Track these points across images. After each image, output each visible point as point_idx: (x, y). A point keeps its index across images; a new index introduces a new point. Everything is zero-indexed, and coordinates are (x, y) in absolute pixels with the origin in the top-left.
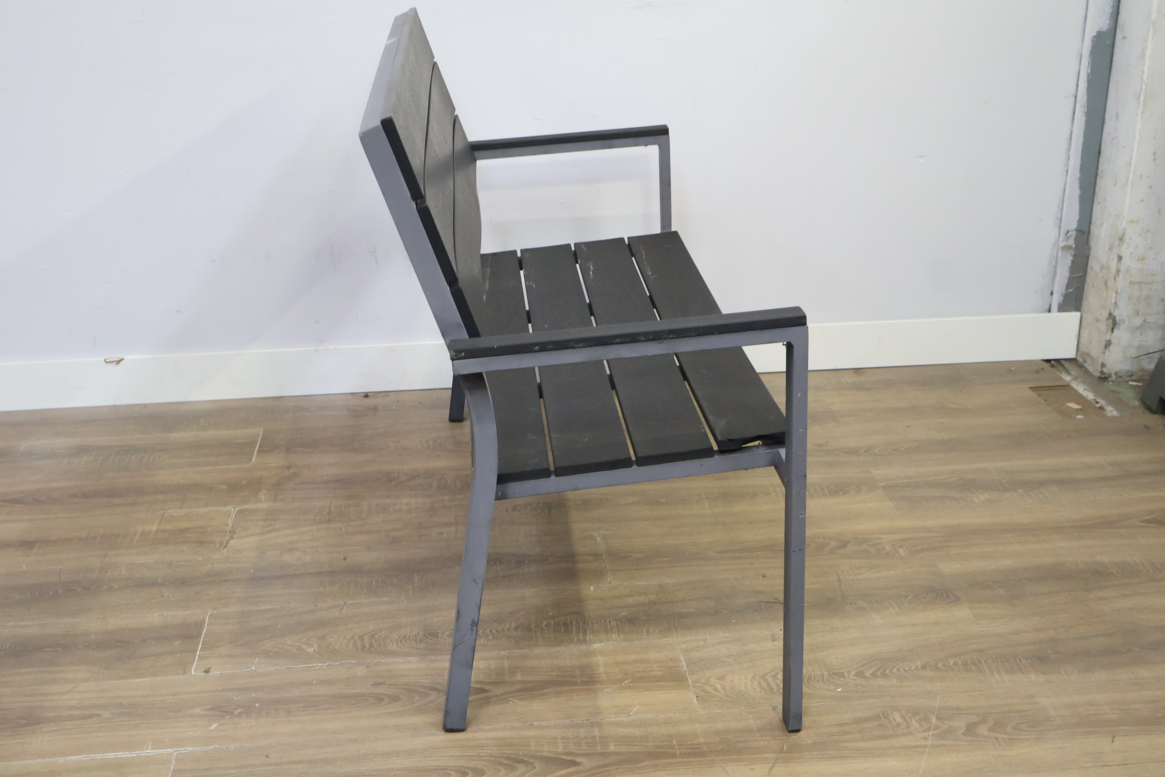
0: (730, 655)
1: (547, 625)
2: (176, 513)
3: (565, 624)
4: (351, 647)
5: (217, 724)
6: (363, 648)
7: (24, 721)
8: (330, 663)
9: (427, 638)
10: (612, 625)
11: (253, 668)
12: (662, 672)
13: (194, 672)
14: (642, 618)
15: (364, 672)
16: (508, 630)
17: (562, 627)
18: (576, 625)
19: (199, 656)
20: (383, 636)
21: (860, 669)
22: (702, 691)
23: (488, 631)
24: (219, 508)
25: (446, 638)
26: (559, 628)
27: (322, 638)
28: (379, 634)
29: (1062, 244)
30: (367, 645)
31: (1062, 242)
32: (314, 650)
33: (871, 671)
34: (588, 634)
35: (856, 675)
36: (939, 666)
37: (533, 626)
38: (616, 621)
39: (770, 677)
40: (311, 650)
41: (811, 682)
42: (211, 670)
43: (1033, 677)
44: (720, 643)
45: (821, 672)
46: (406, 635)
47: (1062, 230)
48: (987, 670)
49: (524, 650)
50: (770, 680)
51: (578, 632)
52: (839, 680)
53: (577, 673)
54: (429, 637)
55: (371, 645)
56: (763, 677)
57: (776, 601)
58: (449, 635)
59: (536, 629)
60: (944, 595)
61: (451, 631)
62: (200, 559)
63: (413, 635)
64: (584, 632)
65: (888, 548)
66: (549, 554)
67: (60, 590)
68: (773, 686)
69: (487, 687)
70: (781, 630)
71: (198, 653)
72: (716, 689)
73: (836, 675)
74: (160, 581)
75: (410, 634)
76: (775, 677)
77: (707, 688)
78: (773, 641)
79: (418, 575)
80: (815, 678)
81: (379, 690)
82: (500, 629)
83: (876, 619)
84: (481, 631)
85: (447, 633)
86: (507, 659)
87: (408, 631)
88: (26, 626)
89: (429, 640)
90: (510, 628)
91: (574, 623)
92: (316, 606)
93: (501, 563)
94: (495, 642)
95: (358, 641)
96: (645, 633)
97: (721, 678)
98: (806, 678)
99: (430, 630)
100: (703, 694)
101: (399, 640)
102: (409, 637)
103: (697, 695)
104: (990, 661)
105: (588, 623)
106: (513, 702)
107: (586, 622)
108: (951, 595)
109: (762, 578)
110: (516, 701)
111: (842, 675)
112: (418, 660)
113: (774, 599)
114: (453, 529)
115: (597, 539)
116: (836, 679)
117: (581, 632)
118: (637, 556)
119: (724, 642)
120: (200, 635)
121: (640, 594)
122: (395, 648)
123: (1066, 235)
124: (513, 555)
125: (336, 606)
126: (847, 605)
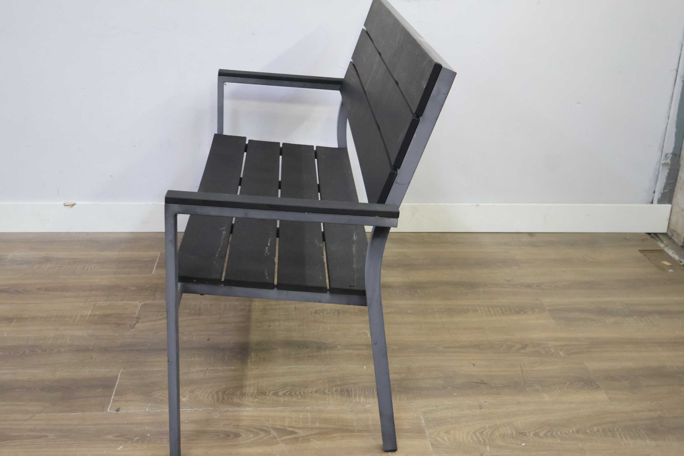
0: (453, 417)
1: (336, 391)
2: (103, 304)
3: (347, 391)
4: (210, 399)
5: (122, 447)
6: (218, 399)
8: (197, 409)
11: (147, 410)
13: (110, 410)
14: (397, 389)
15: (219, 416)
16: (311, 393)
17: (346, 392)
18: (354, 392)
19: (113, 399)
20: (231, 392)
21: (537, 431)
22: (434, 440)
23: (298, 393)
24: (130, 302)
25: (271, 396)
26: (343, 393)
27: (192, 392)
28: (228, 391)
29: (663, 162)
31: (663, 160)
32: (186, 400)
33: (544, 433)
34: (362, 398)
35: (534, 434)
36: (587, 431)
37: (326, 391)
39: (479, 433)
40: (184, 399)
41: (505, 438)
42: (120, 409)
43: (648, 442)
44: (446, 408)
45: (512, 431)
46: (246, 393)
47: (663, 153)
48: (618, 435)
49: (321, 407)
50: (479, 435)
51: (355, 396)
52: (523, 438)
53: (355, 423)
54: (260, 394)
55: (223, 399)
56: (474, 433)
57: (482, 382)
58: (273, 394)
59: (329, 393)
60: (589, 384)
61: (275, 392)
62: (117, 335)
63: (250, 393)
64: (360, 397)
65: (553, 350)
66: (338, 343)
67: (27, 351)
68: (481, 439)
69: (297, 431)
70: (485, 402)
71: (112, 397)
72: (444, 440)
73: (521, 434)
74: (91, 348)
75: (248, 392)
76: (482, 433)
77: (438, 439)
78: (480, 409)
79: (254, 353)
80: (508, 435)
81: (227, 429)
82: (306, 392)
83: (546, 397)
84: (293, 392)
85: (271, 393)
86: (310, 412)
87: (247, 390)
88: (4, 373)
89: (260, 397)
90: (312, 391)
91: (353, 390)
92: (189, 370)
93: (307, 348)
94: (302, 401)
95: (215, 395)
96: (398, 399)
97: (447, 432)
98: (502, 435)
99: (262, 390)
100: (436, 442)
101: (241, 395)
102: (248, 393)
103: (432, 443)
104: (620, 430)
105: (362, 391)
106: (314, 441)
107: (361, 390)
108: (593, 384)
109: (472, 366)
110: (315, 441)
111: (524, 434)
112: (253, 410)
113: (481, 380)
114: (277, 323)
115: (368, 335)
116: (521, 437)
117: (357, 396)
118: (394, 347)
119: (449, 408)
120: (115, 386)
121: (395, 373)
122: (238, 401)
123: (666, 156)
124: (315, 342)
125: (202, 371)
126: (527, 387)
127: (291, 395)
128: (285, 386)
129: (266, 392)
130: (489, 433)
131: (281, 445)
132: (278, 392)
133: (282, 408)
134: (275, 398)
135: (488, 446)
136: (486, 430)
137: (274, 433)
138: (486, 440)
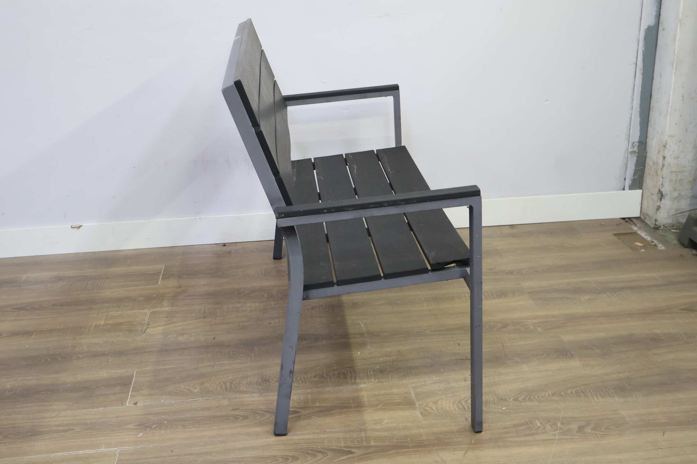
0: (440, 390)
1: (333, 375)
2: (114, 314)
3: (344, 374)
4: (219, 389)
5: (142, 434)
6: (226, 389)
7: (30, 434)
8: (207, 398)
9: (263, 383)
10: (371, 374)
11: (162, 402)
12: (400, 400)
13: (128, 405)
14: (389, 370)
15: (227, 403)
16: (310, 377)
17: (342, 375)
18: (350, 374)
19: (130, 395)
20: (238, 382)
21: (516, 396)
22: (424, 410)
23: (299, 378)
24: (140, 311)
25: (275, 383)
26: (340, 375)
27: (202, 384)
28: (235, 381)
29: (630, 151)
30: (228, 388)
31: (631, 149)
32: (198, 391)
33: (523, 397)
34: (357, 379)
35: (515, 400)
36: (562, 394)
37: (325, 375)
38: (374, 371)
40: (196, 390)
41: (487, 404)
42: (138, 403)
43: (617, 399)
44: (434, 383)
45: (493, 398)
46: (251, 382)
47: (630, 142)
48: (590, 396)
49: (320, 389)
50: (464, 403)
51: (351, 378)
52: (504, 403)
53: (351, 401)
54: (264, 382)
55: (231, 387)
56: (460, 402)
57: (467, 359)
59: (327, 377)
60: (565, 354)
61: (277, 379)
62: (130, 340)
65: (531, 327)
66: (334, 334)
67: (48, 359)
68: (466, 407)
69: (299, 410)
70: (470, 375)
71: (130, 393)
72: (432, 409)
73: (501, 400)
74: (106, 353)
75: (254, 381)
76: (466, 402)
77: (427, 408)
78: (465, 382)
79: (257, 347)
80: (490, 402)
81: (236, 413)
82: (306, 377)
83: (525, 368)
84: (295, 378)
85: (275, 380)
86: (310, 394)
87: (252, 379)
88: (30, 380)
90: (312, 376)
92: (198, 366)
93: (305, 339)
94: (303, 385)
95: (223, 385)
96: (390, 378)
97: (435, 403)
99: (265, 378)
100: (426, 413)
101: (247, 384)
102: (253, 383)
103: (421, 413)
104: (591, 391)
105: (357, 373)
106: (314, 418)
108: (568, 354)
109: (458, 346)
110: (316, 418)
111: (505, 400)
112: (258, 395)
113: (465, 357)
114: (277, 320)
115: (361, 325)
116: (502, 402)
117: (353, 378)
118: (385, 334)
119: (436, 383)
120: (131, 383)
121: (387, 356)
122: (245, 389)
123: (633, 145)
124: (312, 335)
125: (210, 366)
126: (508, 360)
129: (270, 380)
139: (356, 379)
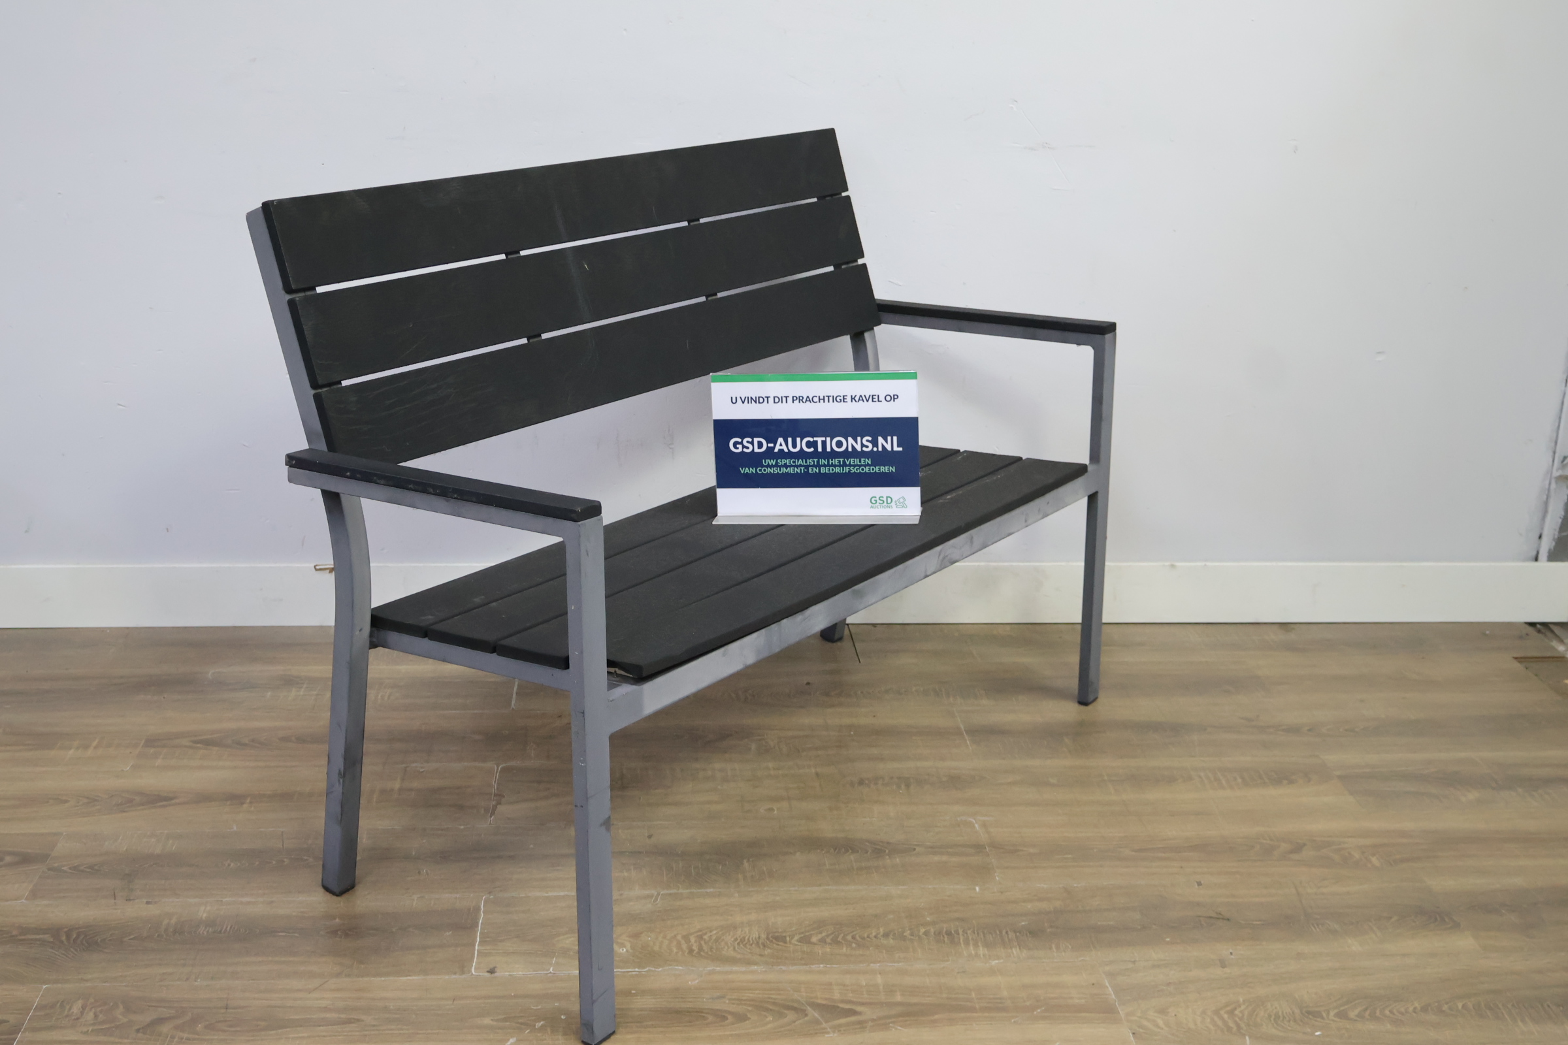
0: (1170, 983)
1: (926, 933)
2: (422, 768)
3: (949, 934)
4: (675, 950)
5: (515, 1039)
6: (691, 951)
7: (263, 1024)
8: (652, 969)
9: (771, 942)
10: (1010, 937)
11: (551, 970)
12: (1083, 1001)
13: (475, 972)
14: (1048, 930)
15: (697, 981)
16: (875, 937)
17: (946, 936)
18: (963, 935)
19: (478, 950)
20: (714, 938)
21: (1342, 1008)
22: (1139, 1027)
23: (849, 938)
24: (477, 764)
25: (796, 943)
26: (942, 938)
27: (636, 936)
28: (709, 934)
29: (1556, 474)
30: (695, 948)
31: (1557, 470)
32: (627, 951)
33: (1356, 1012)
34: (981, 948)
35: (1337, 1015)
36: (1444, 1008)
37: (907, 933)
38: (1015, 932)
39: (1225, 1013)
40: (623, 950)
41: (1279, 1022)
42: (496, 969)
43: (1567, 1027)
44: (1154, 966)
45: (1291, 1009)
46: (744, 938)
47: (1557, 455)
48: (1507, 1017)
49: (900, 964)
50: (1226, 1016)
51: (967, 943)
52: (1316, 1021)
53: (973, 995)
54: (774, 941)
55: (701, 949)
56: (1217, 1012)
57: (1221, 917)
58: (800, 941)
59: (912, 937)
60: (1439, 919)
61: (802, 935)
62: (462, 827)
63: (752, 938)
64: (976, 945)
65: (1357, 855)
66: (915, 843)
67: (285, 860)
68: (1231, 1024)
69: (859, 1009)
70: (1231, 953)
71: (476, 948)
72: (1157, 1026)
73: (1310, 1014)
74: (414, 853)
75: (749, 937)
76: (1231, 1013)
77: (1145, 1023)
78: (1223, 968)
79: (748, 861)
80: (1284, 1017)
81: (717, 1006)
82: (866, 936)
83: (1354, 945)
84: (840, 937)
85: (796, 938)
86: (880, 974)
87: (745, 933)
88: (249, 903)
89: (775, 945)
90: (878, 934)
91: (961, 932)
92: (621, 895)
93: (854, 851)
94: (861, 952)
95: (683, 942)
96: (1055, 950)
97: (1163, 1011)
98: (1273, 1017)
99: (775, 932)
100: (1141, 1030)
101: (736, 943)
102: (748, 939)
103: (1134, 1031)
104: (1509, 1006)
105: (978, 933)
106: (896, 1029)
107: (976, 933)
108: (1447, 920)
109: (1196, 886)
110: (899, 1028)
111: (1317, 1015)
112: (764, 970)
113: (1217, 913)
114: (785, 804)
115: (974, 827)
116: (1310, 1019)
117: (971, 945)
118: (1032, 850)
119: (1159, 966)
120: (477, 926)
121: (1040, 900)
122: (732, 953)
123: (1563, 461)
124: (868, 841)
125: (649, 897)
126: (1313, 925)
127: (835, 942)
128: (820, 924)
129: (785, 937)
130: (1246, 1013)
131: (832, 1035)
132: (811, 935)
133: (822, 966)
134: (805, 948)
135: (1247, 1038)
136: (1240, 1006)
137: (813, 1014)
138: (1242, 1025)
139: (978, 946)
